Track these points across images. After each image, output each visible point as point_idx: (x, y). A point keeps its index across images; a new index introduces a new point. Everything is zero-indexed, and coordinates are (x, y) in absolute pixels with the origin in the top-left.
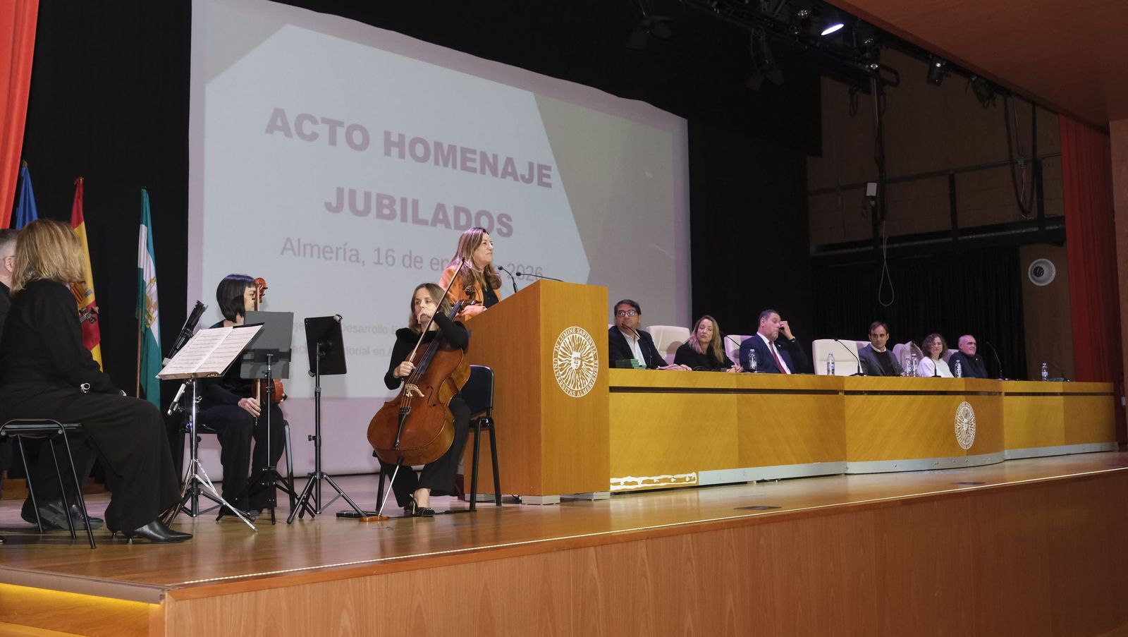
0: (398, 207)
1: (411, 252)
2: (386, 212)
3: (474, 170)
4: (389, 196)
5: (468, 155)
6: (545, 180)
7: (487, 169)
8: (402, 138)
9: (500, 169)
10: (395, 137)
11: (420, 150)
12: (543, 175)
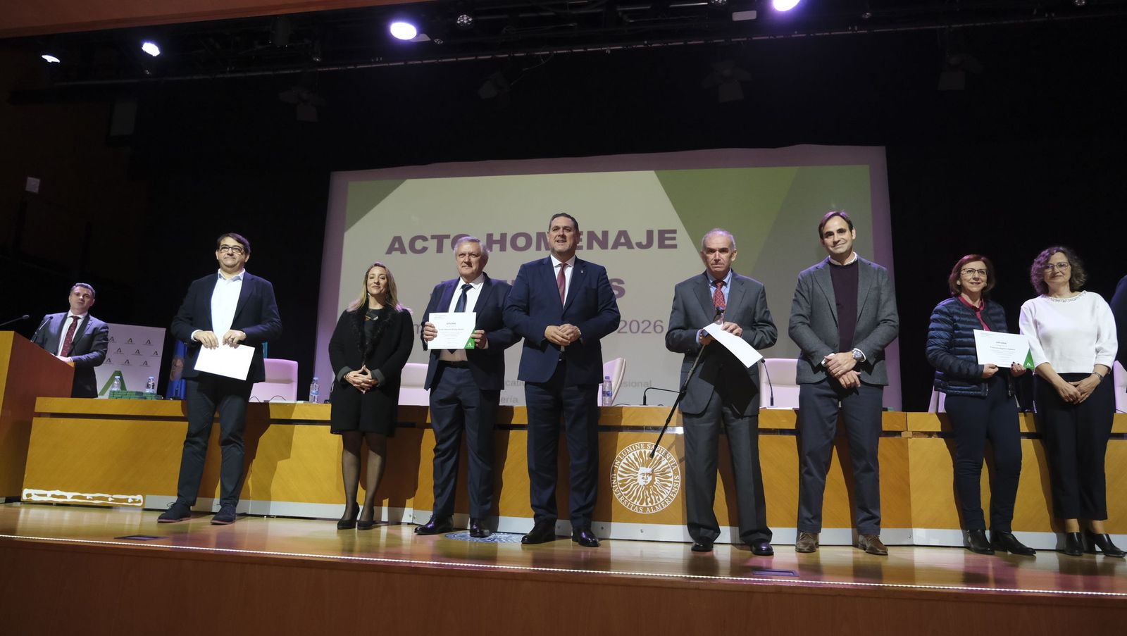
6: (668, 242)
7: (595, 244)
8: (504, 236)
9: (611, 242)
10: (497, 237)
11: (521, 242)
12: (664, 239)
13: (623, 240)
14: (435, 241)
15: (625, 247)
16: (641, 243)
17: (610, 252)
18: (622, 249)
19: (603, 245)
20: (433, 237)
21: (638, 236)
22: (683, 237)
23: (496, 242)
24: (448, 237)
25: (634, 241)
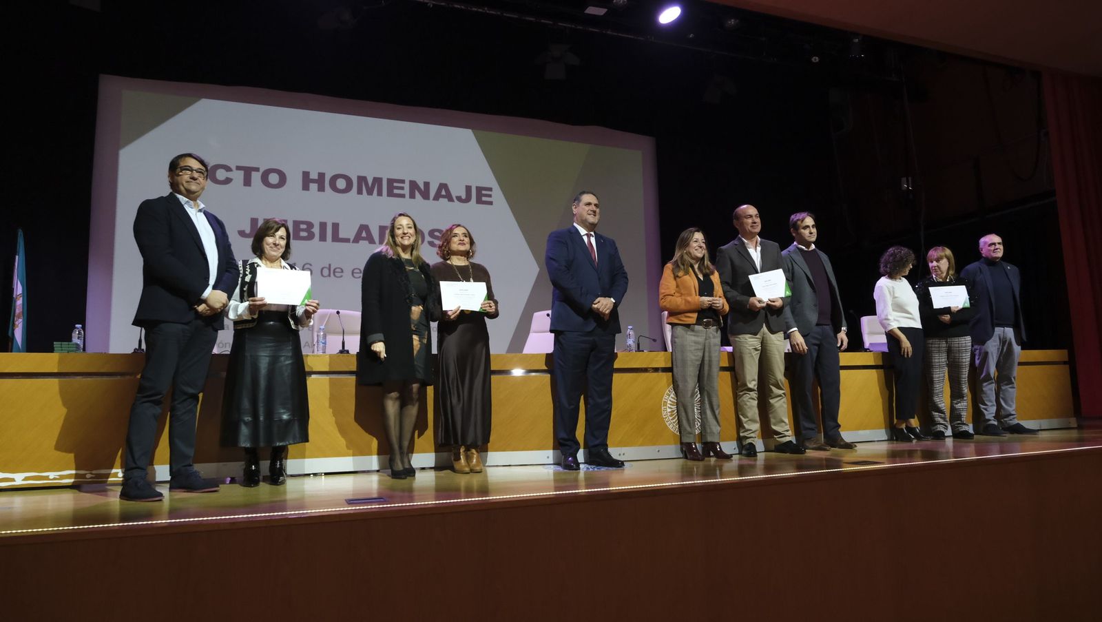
0: (316, 230)
1: (330, 265)
2: (304, 234)
3: (403, 196)
4: (306, 222)
5: (395, 184)
6: (484, 199)
7: (417, 193)
8: (322, 176)
9: (432, 193)
10: (314, 176)
11: (341, 184)
12: (482, 195)
13: (443, 193)
14: (242, 173)
15: (446, 200)
16: (460, 197)
17: (431, 202)
18: (443, 201)
19: (425, 195)
20: (239, 168)
21: (458, 190)
22: (498, 195)
23: (313, 181)
24: (257, 169)
25: (454, 194)
